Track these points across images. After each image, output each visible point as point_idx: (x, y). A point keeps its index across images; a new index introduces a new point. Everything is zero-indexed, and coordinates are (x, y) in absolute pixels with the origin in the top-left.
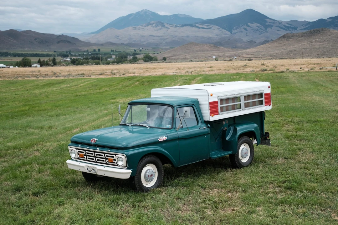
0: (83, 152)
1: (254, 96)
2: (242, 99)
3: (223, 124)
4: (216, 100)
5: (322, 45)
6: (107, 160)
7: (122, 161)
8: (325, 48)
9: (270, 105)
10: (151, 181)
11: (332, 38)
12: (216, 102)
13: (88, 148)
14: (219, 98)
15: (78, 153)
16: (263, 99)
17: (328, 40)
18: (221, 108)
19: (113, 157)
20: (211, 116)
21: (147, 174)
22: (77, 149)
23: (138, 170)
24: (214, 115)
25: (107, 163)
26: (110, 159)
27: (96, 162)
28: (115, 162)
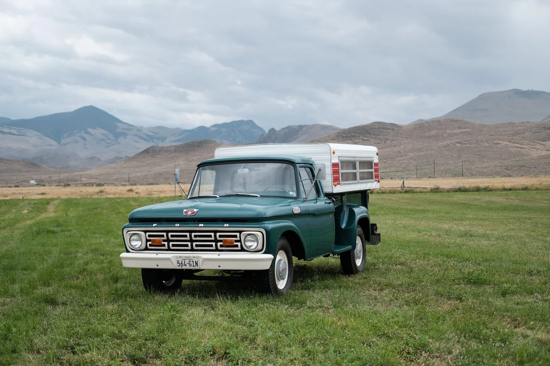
0: (163, 236)
2: (358, 165)
3: (343, 200)
4: (337, 161)
6: (219, 244)
7: (255, 241)
9: (378, 182)
10: (284, 279)
12: (338, 165)
13: (177, 227)
14: (340, 159)
15: (148, 238)
16: (373, 170)
18: (342, 173)
19: (236, 236)
20: (334, 184)
21: (280, 265)
22: (146, 232)
25: (217, 250)
26: (226, 241)
27: (192, 250)
28: (239, 244)
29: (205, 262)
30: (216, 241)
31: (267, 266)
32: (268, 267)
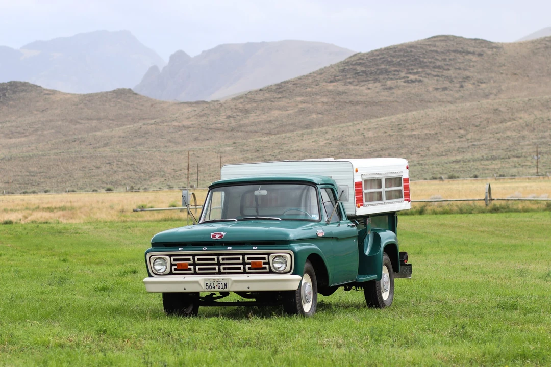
5: (16, 146)
8: (30, 157)
11: (51, 121)
17: (37, 130)
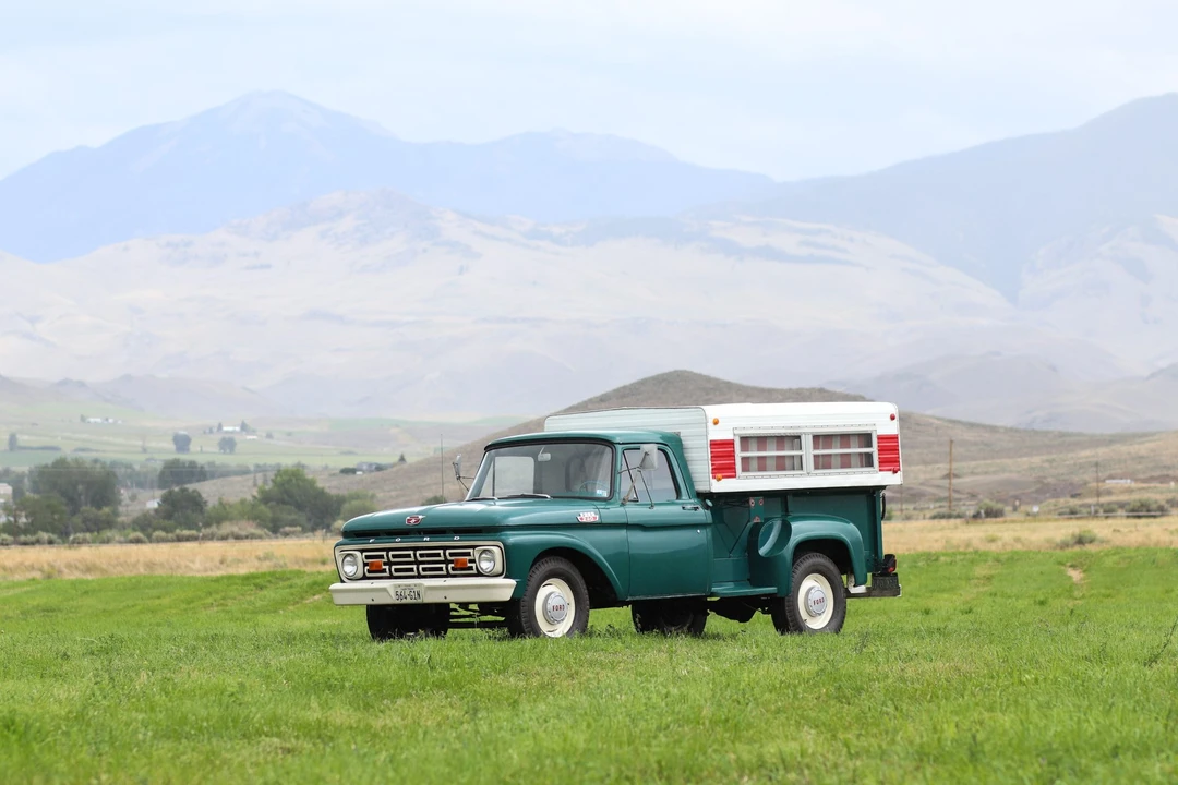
0: (382, 557)
1: (845, 438)
2: (807, 442)
3: (749, 507)
4: (728, 436)
6: (451, 566)
7: (492, 560)
9: (895, 472)
10: (559, 622)
12: (730, 443)
13: (398, 542)
14: (736, 432)
15: (366, 561)
16: (874, 450)
18: (745, 460)
19: (468, 554)
20: (714, 477)
21: (549, 601)
22: (362, 551)
23: (530, 589)
24: (724, 477)
25: (448, 575)
26: (457, 561)
27: (419, 576)
28: (474, 565)
29: (429, 592)
30: (447, 562)
31: (506, 595)
32: (508, 598)
